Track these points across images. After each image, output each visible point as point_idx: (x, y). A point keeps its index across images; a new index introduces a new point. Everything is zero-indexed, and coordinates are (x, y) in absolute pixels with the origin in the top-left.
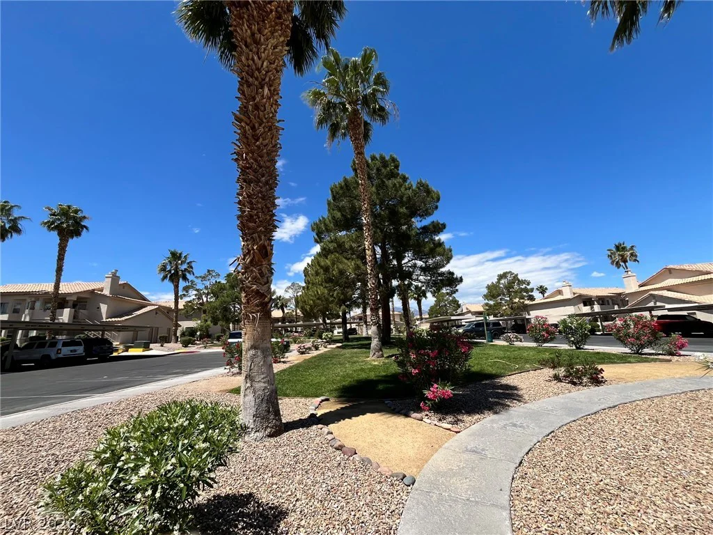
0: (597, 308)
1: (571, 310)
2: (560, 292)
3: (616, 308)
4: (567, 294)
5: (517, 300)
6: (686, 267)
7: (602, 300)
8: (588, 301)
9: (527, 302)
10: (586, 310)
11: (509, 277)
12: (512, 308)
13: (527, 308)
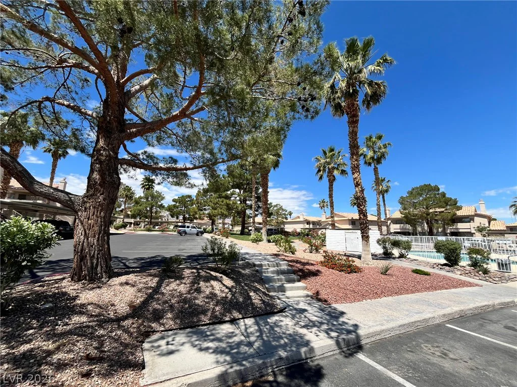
0: (311, 226)
1: (301, 226)
2: (299, 217)
3: (318, 227)
4: (301, 219)
5: (280, 219)
6: (340, 214)
7: (314, 223)
8: (308, 223)
9: (284, 220)
10: (307, 226)
11: (278, 207)
12: (277, 223)
13: (284, 223)
